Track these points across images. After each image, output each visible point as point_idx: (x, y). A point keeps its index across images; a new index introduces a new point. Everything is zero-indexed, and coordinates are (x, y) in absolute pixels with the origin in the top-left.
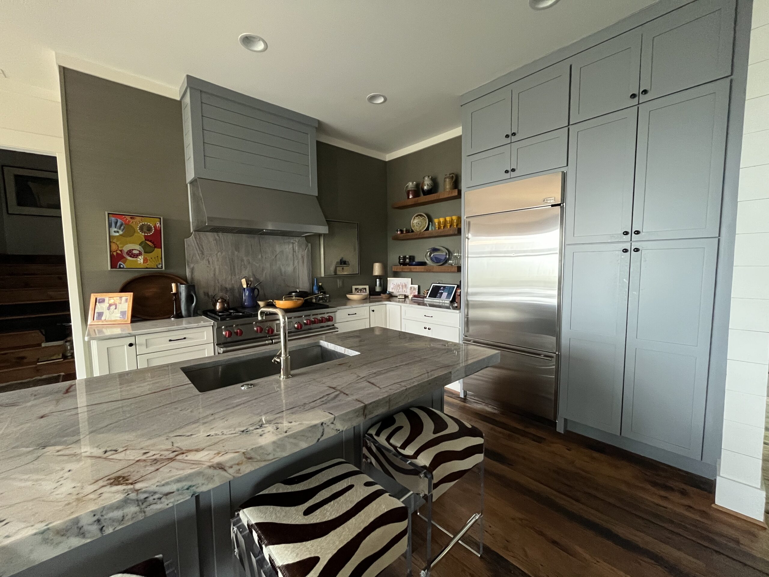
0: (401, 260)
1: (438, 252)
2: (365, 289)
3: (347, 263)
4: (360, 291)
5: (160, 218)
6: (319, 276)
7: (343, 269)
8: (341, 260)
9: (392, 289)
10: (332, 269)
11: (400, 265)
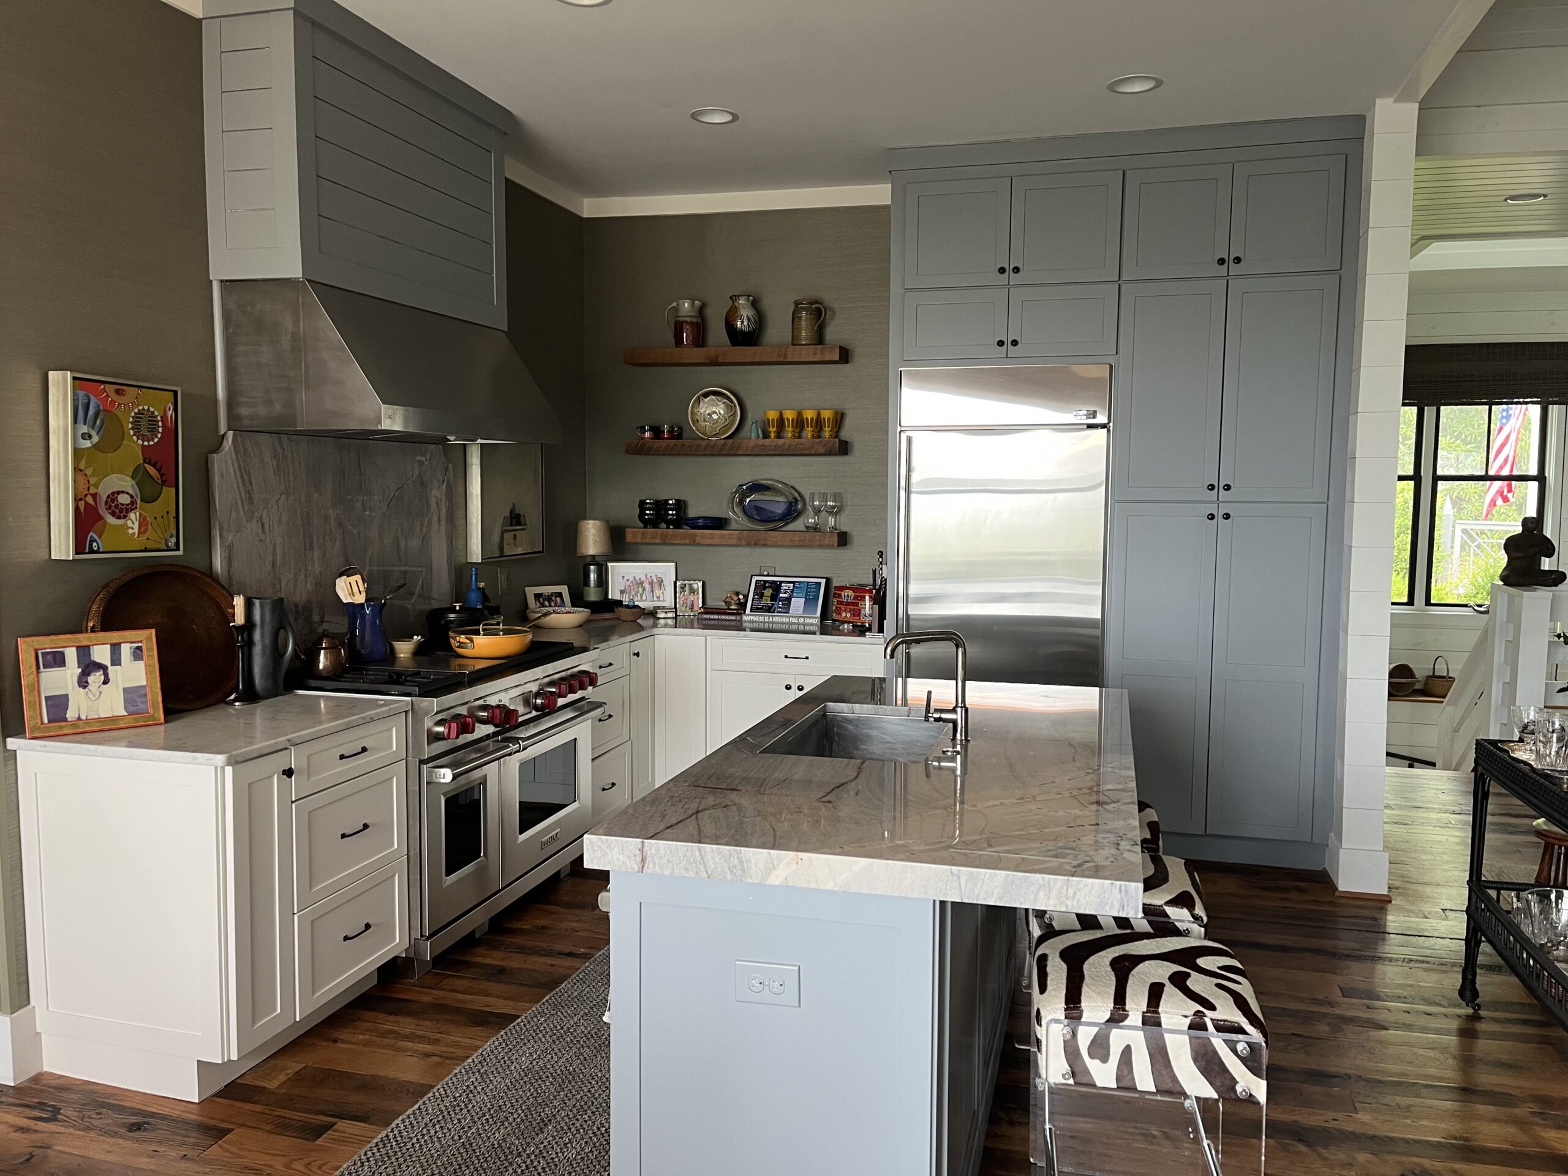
0: (648, 512)
1: (765, 492)
2: (560, 595)
3: (521, 519)
4: (546, 603)
5: (176, 393)
6: (467, 560)
7: (514, 537)
8: (511, 511)
9: (622, 592)
10: (497, 538)
11: (642, 525)
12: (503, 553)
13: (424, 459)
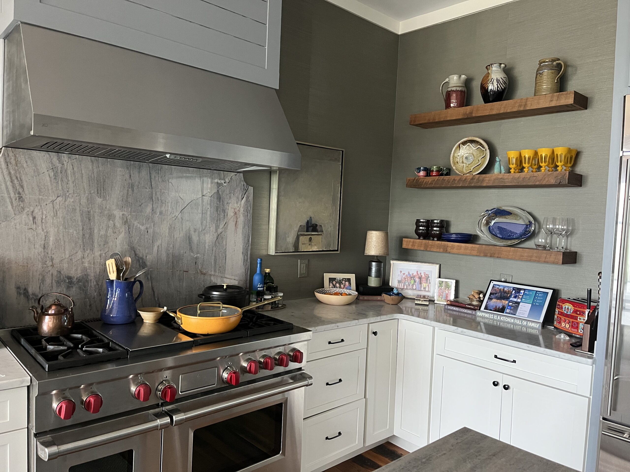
0: (421, 228)
2: (349, 280)
3: (318, 228)
4: (338, 285)
6: (264, 253)
7: (310, 239)
8: (308, 222)
9: (399, 282)
10: (291, 239)
11: (417, 237)
12: (298, 249)
13: (223, 182)
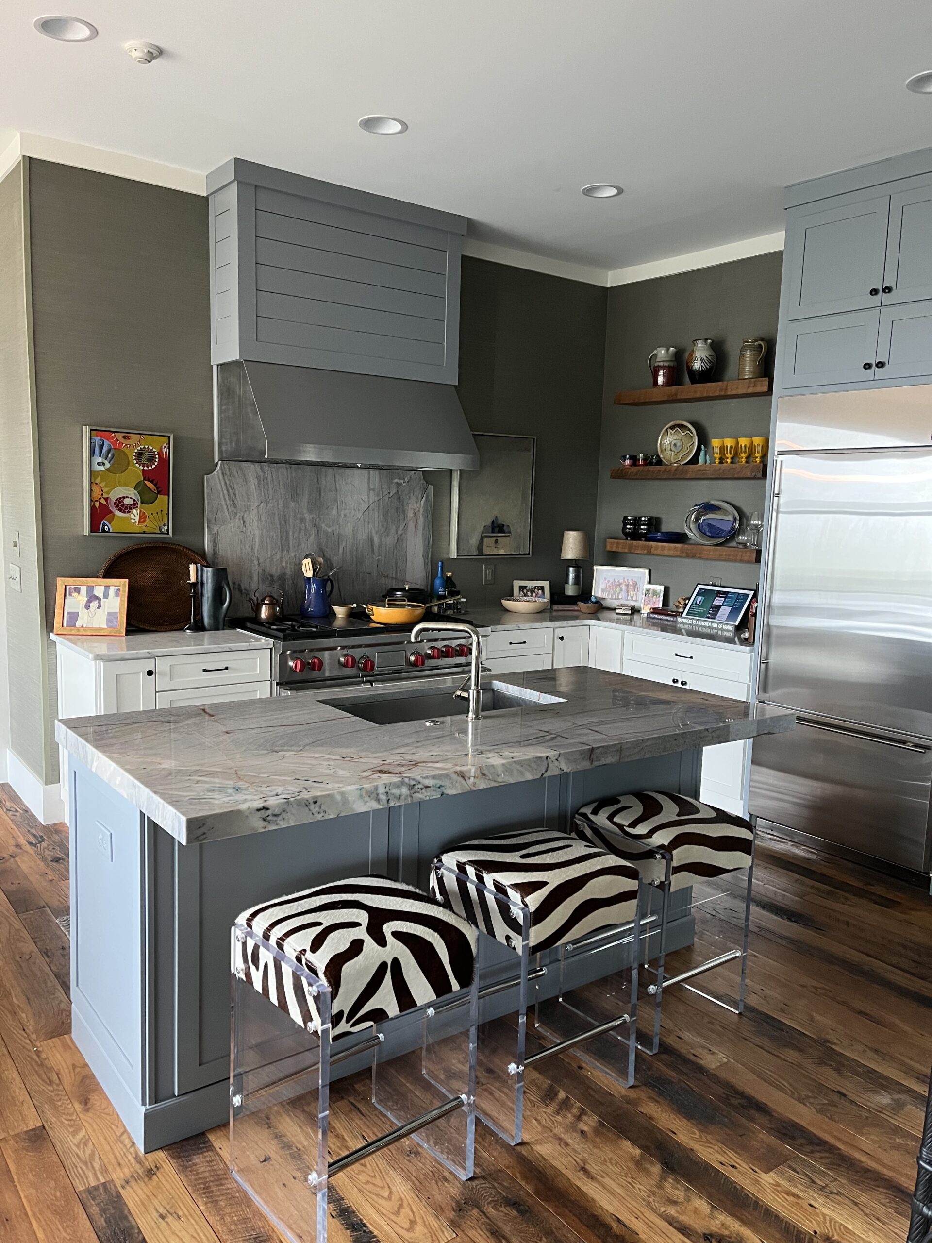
0: (628, 527)
1: (717, 512)
2: (542, 588)
3: (505, 528)
4: (529, 594)
5: (169, 437)
6: (445, 556)
7: (496, 541)
8: (493, 522)
9: (603, 591)
10: (474, 541)
11: (625, 537)
12: (482, 552)
13: (402, 481)
